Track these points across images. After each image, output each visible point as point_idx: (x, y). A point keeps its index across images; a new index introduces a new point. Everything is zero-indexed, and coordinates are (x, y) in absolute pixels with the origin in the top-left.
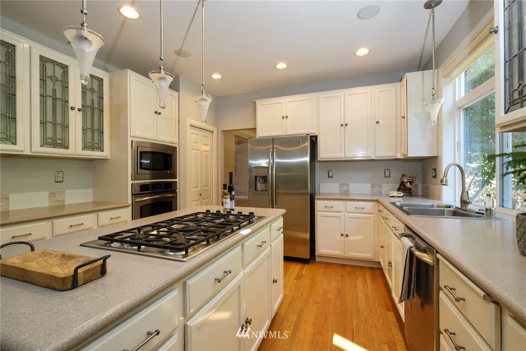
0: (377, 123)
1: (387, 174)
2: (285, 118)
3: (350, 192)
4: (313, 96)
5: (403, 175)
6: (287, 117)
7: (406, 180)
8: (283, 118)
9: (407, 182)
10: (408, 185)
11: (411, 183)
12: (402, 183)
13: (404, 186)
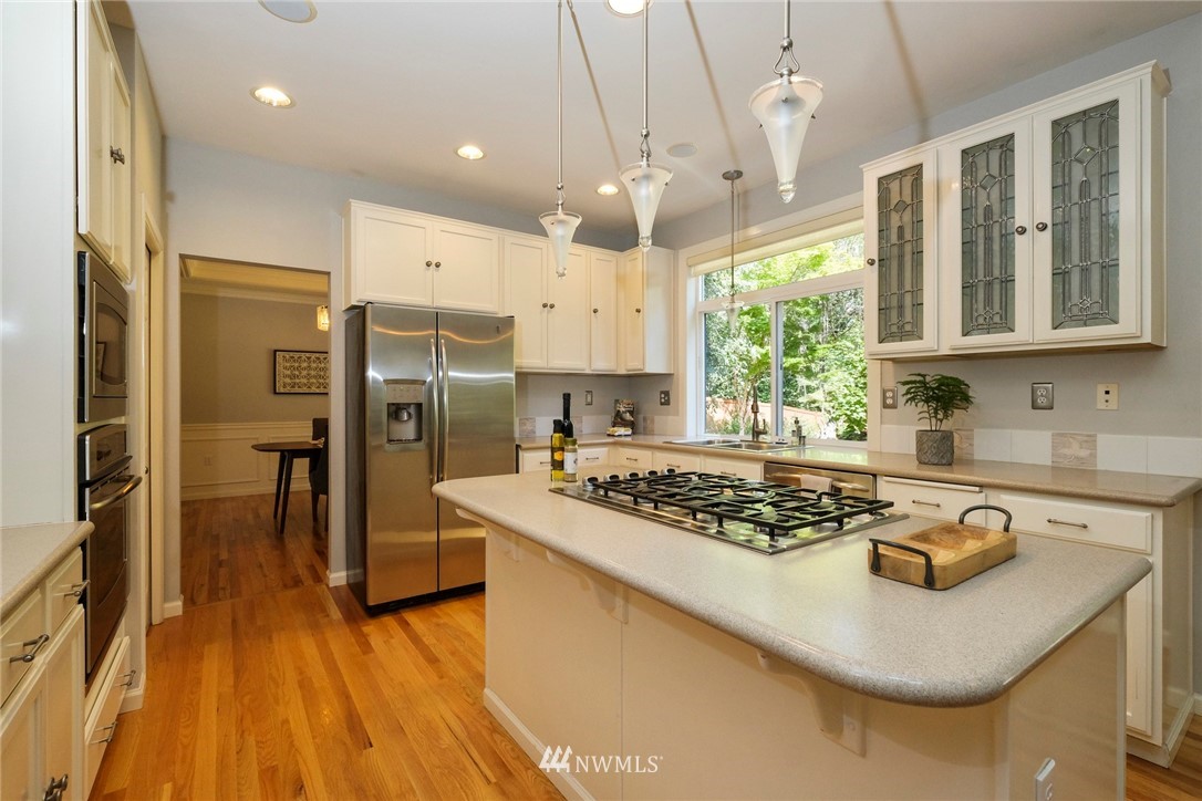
0: (595, 311)
1: (589, 399)
2: (433, 265)
3: (538, 434)
4: (493, 233)
5: (617, 401)
6: (438, 265)
7: (622, 409)
8: (428, 264)
9: (625, 412)
10: (628, 417)
11: (631, 413)
12: (618, 414)
13: (622, 419)
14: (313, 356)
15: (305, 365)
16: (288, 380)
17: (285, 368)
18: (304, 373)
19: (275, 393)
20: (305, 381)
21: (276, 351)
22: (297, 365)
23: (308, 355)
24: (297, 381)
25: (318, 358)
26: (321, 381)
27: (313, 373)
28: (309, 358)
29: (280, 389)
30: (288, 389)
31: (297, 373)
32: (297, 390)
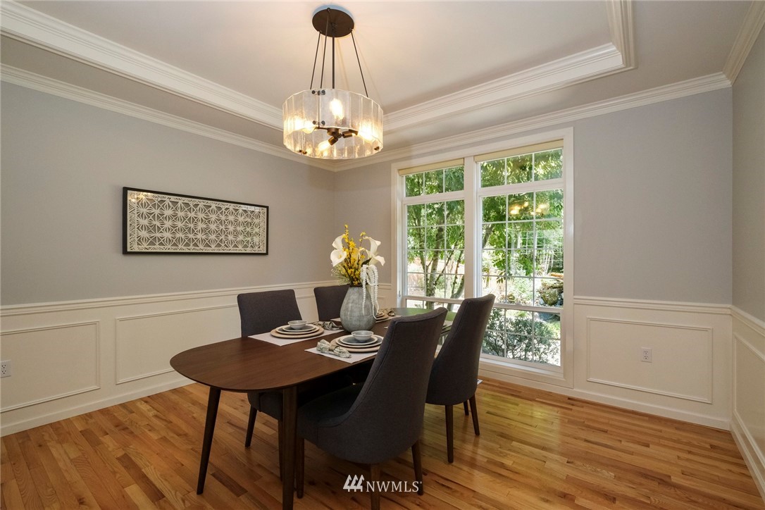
14: (181, 201)
15: (168, 212)
16: (144, 234)
17: (141, 215)
18: (168, 224)
19: (125, 252)
20: (168, 235)
21: (125, 190)
22: (157, 212)
23: (173, 198)
24: (158, 235)
25: (187, 205)
26: (191, 236)
27: (179, 224)
28: (175, 203)
29: (133, 246)
30: (144, 247)
31: (157, 223)
32: (157, 248)
